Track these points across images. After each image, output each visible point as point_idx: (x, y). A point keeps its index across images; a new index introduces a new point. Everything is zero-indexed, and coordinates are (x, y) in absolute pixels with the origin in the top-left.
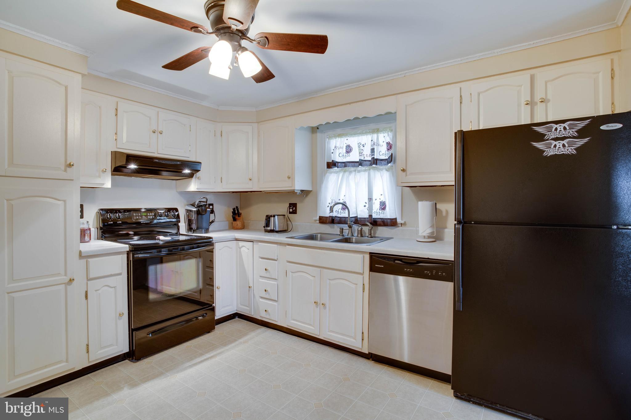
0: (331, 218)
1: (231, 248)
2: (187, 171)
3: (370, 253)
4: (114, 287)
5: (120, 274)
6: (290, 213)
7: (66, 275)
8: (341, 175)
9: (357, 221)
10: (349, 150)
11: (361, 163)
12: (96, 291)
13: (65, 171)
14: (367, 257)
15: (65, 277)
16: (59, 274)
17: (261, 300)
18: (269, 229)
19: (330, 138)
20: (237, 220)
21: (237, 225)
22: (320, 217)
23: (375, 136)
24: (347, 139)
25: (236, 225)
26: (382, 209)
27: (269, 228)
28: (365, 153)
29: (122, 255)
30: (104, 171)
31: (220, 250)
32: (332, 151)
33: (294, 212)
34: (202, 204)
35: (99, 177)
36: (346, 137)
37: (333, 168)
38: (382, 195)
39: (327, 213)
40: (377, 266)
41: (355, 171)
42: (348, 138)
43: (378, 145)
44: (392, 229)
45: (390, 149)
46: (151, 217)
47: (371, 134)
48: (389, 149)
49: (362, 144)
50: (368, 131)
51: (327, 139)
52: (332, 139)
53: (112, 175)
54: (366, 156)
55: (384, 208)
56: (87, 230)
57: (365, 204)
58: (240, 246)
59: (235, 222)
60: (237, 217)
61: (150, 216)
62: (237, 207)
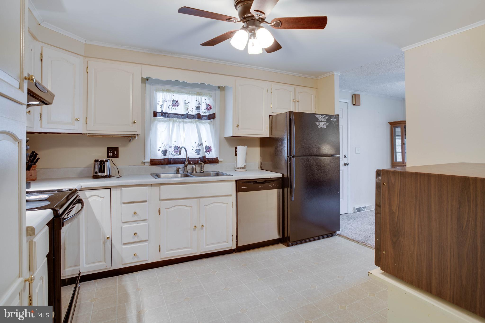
0: (167, 160)
3: (236, 181)
6: (109, 157)
8: (171, 123)
9: (190, 161)
10: (175, 104)
11: (188, 116)
14: (234, 183)
19: (157, 90)
21: (31, 175)
22: (151, 159)
23: (199, 97)
26: (207, 151)
28: (190, 109)
32: (158, 102)
33: (115, 156)
37: (160, 117)
38: (206, 141)
39: (160, 156)
40: (242, 188)
41: (183, 122)
42: (174, 94)
45: (210, 109)
47: (196, 95)
48: (209, 109)
49: (188, 102)
50: (194, 93)
51: (155, 91)
52: (159, 92)
55: (209, 150)
57: (193, 148)
62: (34, 152)
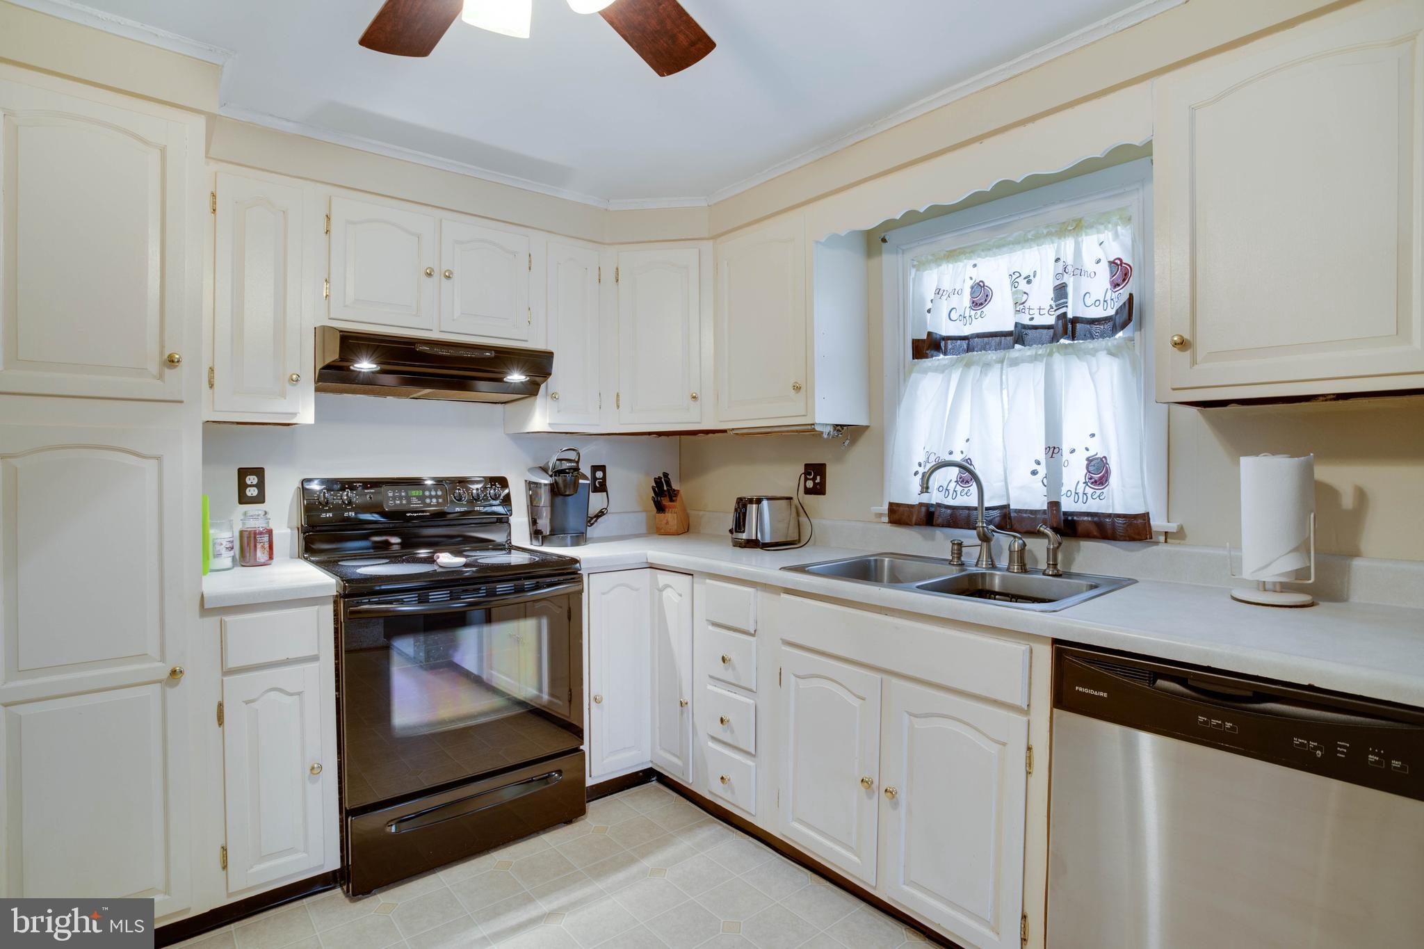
0: (923, 509)
1: (637, 590)
2: (516, 377)
3: (1055, 641)
4: (299, 694)
5: (315, 658)
6: (808, 491)
7: (163, 659)
8: (956, 375)
9: (1007, 520)
10: (981, 296)
11: (1019, 335)
12: (247, 702)
13: (161, 377)
14: (1044, 657)
15: (161, 664)
16: (143, 657)
17: (711, 744)
18: (744, 538)
19: (921, 265)
20: (667, 510)
21: (667, 523)
22: (891, 504)
23: (1068, 245)
24: (975, 266)
25: (665, 522)
26: (1096, 482)
27: (744, 536)
28: (1033, 303)
29: (317, 607)
30: (295, 381)
31: (604, 594)
32: (929, 305)
33: (819, 490)
34: (566, 465)
35: (283, 395)
36: (970, 258)
37: (932, 356)
38: (1093, 435)
39: (912, 495)
40: (1081, 689)
41: (1001, 361)
42: (977, 261)
43: (1079, 272)
44: (1132, 550)
45: (1124, 280)
46: (434, 500)
47: (1056, 240)
48: (1119, 281)
49: (1024, 275)
50: (1045, 232)
51: (913, 271)
52: (926, 270)
53: (317, 390)
54: (1036, 312)
55: (1101, 478)
56: (261, 533)
57: (1036, 467)
58: (661, 585)
59: (663, 514)
60: (665, 502)
61: (431, 497)
62: (666, 475)
